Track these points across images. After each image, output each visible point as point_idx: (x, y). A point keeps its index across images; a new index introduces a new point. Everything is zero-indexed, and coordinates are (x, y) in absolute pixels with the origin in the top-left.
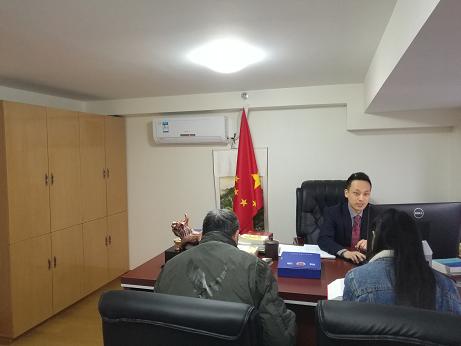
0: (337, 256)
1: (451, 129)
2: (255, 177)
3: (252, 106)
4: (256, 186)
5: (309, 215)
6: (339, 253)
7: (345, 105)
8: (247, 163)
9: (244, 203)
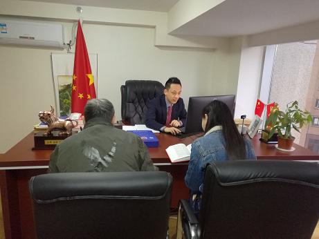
0: (160, 131)
1: (214, 50)
2: (89, 76)
3: (85, 19)
4: (91, 83)
5: (131, 104)
6: (162, 129)
7: (154, 27)
8: (82, 64)
9: (81, 96)
